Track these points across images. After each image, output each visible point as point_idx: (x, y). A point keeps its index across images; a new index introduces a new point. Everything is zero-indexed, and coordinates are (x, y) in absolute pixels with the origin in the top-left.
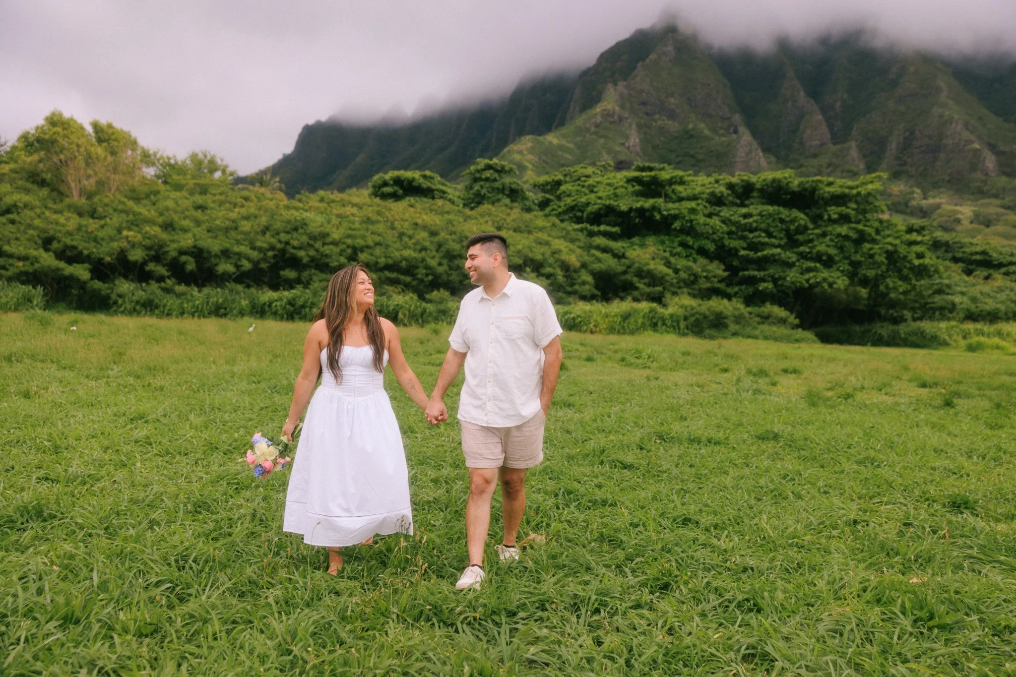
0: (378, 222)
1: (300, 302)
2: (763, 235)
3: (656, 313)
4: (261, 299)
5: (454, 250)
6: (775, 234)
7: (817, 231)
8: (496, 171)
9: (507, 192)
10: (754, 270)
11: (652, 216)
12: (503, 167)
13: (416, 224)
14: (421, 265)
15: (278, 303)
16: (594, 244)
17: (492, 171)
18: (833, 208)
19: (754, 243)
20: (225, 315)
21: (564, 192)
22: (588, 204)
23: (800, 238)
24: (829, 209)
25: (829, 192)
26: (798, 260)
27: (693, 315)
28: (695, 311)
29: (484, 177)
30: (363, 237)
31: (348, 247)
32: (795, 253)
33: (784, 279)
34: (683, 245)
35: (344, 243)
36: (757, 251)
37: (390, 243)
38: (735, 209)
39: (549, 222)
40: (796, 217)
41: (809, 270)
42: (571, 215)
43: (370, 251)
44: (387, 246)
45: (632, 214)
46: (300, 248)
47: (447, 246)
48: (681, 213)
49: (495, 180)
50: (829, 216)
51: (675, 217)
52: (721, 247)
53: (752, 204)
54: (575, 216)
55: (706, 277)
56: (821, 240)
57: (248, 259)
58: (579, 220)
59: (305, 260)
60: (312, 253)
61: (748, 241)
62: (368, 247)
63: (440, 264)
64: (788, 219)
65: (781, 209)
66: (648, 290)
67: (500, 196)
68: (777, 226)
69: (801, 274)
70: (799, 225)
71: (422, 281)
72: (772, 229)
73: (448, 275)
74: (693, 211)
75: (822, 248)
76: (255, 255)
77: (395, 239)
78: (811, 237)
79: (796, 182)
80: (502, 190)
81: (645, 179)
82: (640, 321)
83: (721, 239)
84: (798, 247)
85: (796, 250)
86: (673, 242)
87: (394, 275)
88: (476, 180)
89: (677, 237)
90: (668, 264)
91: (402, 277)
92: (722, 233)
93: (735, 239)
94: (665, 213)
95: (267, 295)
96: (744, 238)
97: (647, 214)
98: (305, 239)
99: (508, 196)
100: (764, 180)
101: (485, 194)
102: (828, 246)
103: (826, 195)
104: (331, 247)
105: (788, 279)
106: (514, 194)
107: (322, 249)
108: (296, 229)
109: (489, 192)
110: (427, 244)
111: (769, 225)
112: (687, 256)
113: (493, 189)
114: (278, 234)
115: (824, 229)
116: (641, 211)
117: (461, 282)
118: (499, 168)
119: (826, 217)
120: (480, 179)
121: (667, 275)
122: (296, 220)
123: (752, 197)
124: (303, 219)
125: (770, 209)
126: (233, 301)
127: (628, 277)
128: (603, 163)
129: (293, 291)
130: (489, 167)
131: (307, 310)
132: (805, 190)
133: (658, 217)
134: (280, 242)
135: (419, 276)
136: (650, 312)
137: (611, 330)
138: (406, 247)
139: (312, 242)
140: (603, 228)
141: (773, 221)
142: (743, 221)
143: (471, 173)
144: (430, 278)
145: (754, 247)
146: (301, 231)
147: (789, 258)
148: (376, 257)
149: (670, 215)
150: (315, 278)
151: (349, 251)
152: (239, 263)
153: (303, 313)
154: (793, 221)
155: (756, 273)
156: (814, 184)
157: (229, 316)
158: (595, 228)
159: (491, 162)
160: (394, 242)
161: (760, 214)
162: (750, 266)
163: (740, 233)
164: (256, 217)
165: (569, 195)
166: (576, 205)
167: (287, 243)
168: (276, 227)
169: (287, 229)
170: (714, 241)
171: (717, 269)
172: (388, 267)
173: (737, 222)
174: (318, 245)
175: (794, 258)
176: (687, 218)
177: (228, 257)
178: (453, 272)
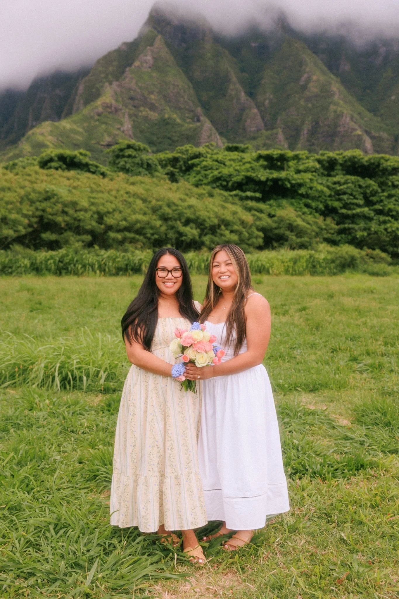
0: (102, 192)
1: (67, 260)
2: (352, 197)
3: (314, 258)
4: (39, 258)
5: (168, 214)
6: (357, 196)
7: (386, 194)
8: (136, 150)
9: (145, 166)
10: (349, 224)
11: (283, 185)
12: (139, 146)
13: (127, 193)
14: (147, 226)
15: (52, 261)
16: (248, 206)
17: (131, 150)
18: (394, 177)
19: (346, 203)
20: (11, 273)
21: (205, 166)
22: (230, 176)
23: (374, 199)
24: (391, 177)
25: (390, 166)
26: (375, 215)
27: (337, 258)
28: (338, 255)
29: (127, 154)
30: (103, 204)
31: (94, 213)
32: (372, 210)
33: (369, 229)
34: (307, 206)
35: (90, 210)
36: (350, 209)
37: (122, 209)
38: (325, 178)
39: (204, 189)
40: (370, 184)
41: (385, 222)
42: (218, 184)
43: (111, 216)
44: (120, 212)
45: (269, 183)
46: (56, 214)
47: (162, 211)
48: (305, 182)
49: (135, 157)
50: (393, 183)
51: (300, 185)
52: (327, 206)
53: (337, 174)
54: (221, 185)
55: (325, 229)
56: (388, 200)
57: (20, 225)
58: (226, 188)
59: (63, 225)
60: (67, 218)
61: (343, 202)
62: (109, 212)
63: (161, 226)
64: (364, 186)
65: (359, 178)
66: (299, 240)
67: (141, 169)
68: (357, 191)
69: (379, 225)
70: (373, 190)
71: (149, 239)
72: (354, 193)
73: (166, 235)
74: (311, 180)
75: (391, 206)
76: (26, 221)
77: (124, 206)
78: (382, 198)
79: (366, 158)
80: (141, 165)
81: (275, 156)
82: (305, 264)
83: (326, 200)
84: (372, 206)
85: (371, 208)
86: (299, 203)
87: (132, 235)
88: (118, 157)
89: (301, 200)
90: (304, 220)
91: (137, 236)
92: (325, 196)
93: (334, 201)
94: (293, 182)
95: (42, 255)
96: (339, 200)
97: (280, 183)
98: (59, 207)
99: (146, 169)
100: (344, 157)
101: (129, 168)
102: (395, 205)
103: (389, 168)
104: (82, 213)
105: (372, 229)
106: (149, 167)
107: (75, 215)
108: (47, 199)
109: (132, 167)
110: (146, 209)
111: (352, 190)
112: (310, 214)
113: (134, 163)
114: (34, 203)
115: (389, 192)
116: (275, 181)
117: (177, 239)
118: (137, 148)
119: (390, 184)
120: (123, 156)
121: (307, 228)
122: (47, 192)
123: (336, 170)
124: (53, 191)
125: (353, 178)
126: (17, 261)
127: (281, 231)
128: (207, 144)
129: (60, 251)
130: (129, 147)
131: (72, 265)
132: (372, 164)
133: (289, 186)
134: (37, 209)
135: (149, 235)
136: (310, 257)
137: (287, 272)
138: (134, 212)
139: (66, 209)
140: (249, 194)
141: (355, 186)
142: (338, 188)
143: (113, 151)
144: (156, 236)
145: (346, 206)
146: (53, 200)
147: (369, 214)
148: (117, 220)
149: (296, 184)
150: (72, 239)
151: (96, 216)
152: (15, 228)
153: (70, 269)
154: (368, 187)
155: (350, 226)
156: (378, 160)
157: (14, 274)
158: (244, 194)
159: (130, 143)
160: (124, 208)
161: (346, 183)
162: (346, 221)
163: (337, 197)
164: (9, 189)
165: (211, 169)
166: (222, 176)
167: (43, 210)
168: (30, 197)
169: (40, 199)
170: (321, 202)
171: (331, 223)
172: (127, 229)
173: (333, 188)
174: (71, 211)
175: (372, 214)
176: (308, 186)
177: (6, 224)
178: (169, 231)
